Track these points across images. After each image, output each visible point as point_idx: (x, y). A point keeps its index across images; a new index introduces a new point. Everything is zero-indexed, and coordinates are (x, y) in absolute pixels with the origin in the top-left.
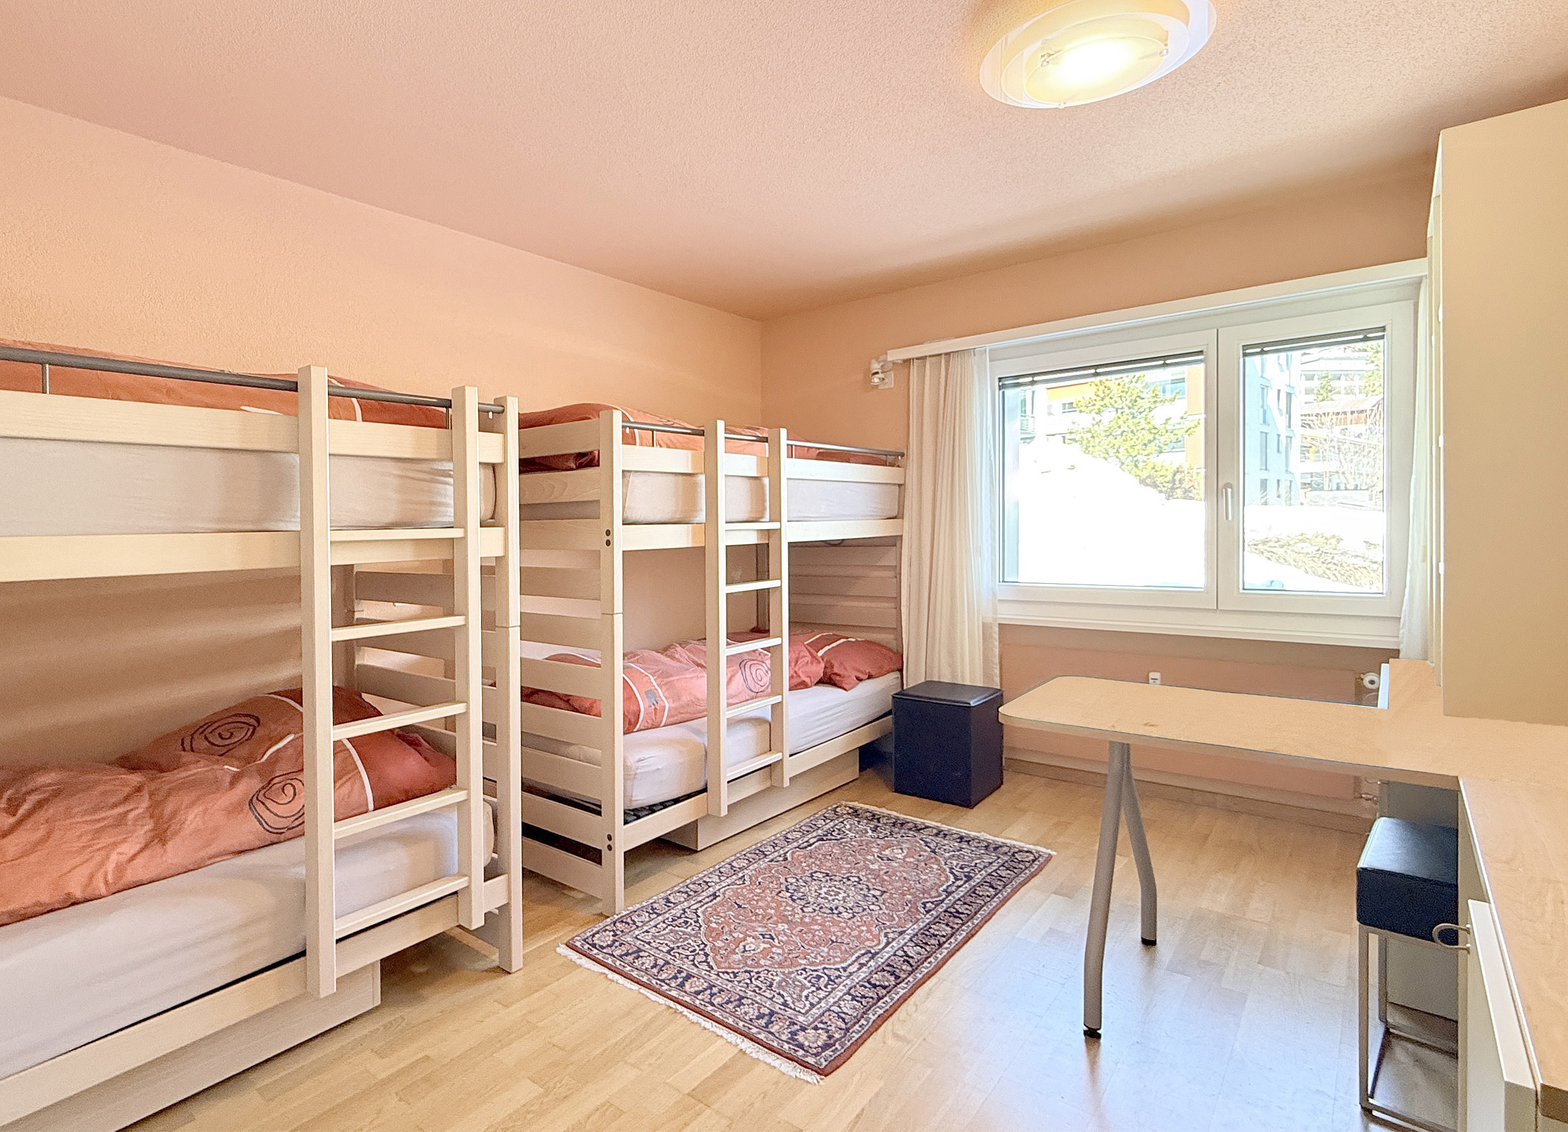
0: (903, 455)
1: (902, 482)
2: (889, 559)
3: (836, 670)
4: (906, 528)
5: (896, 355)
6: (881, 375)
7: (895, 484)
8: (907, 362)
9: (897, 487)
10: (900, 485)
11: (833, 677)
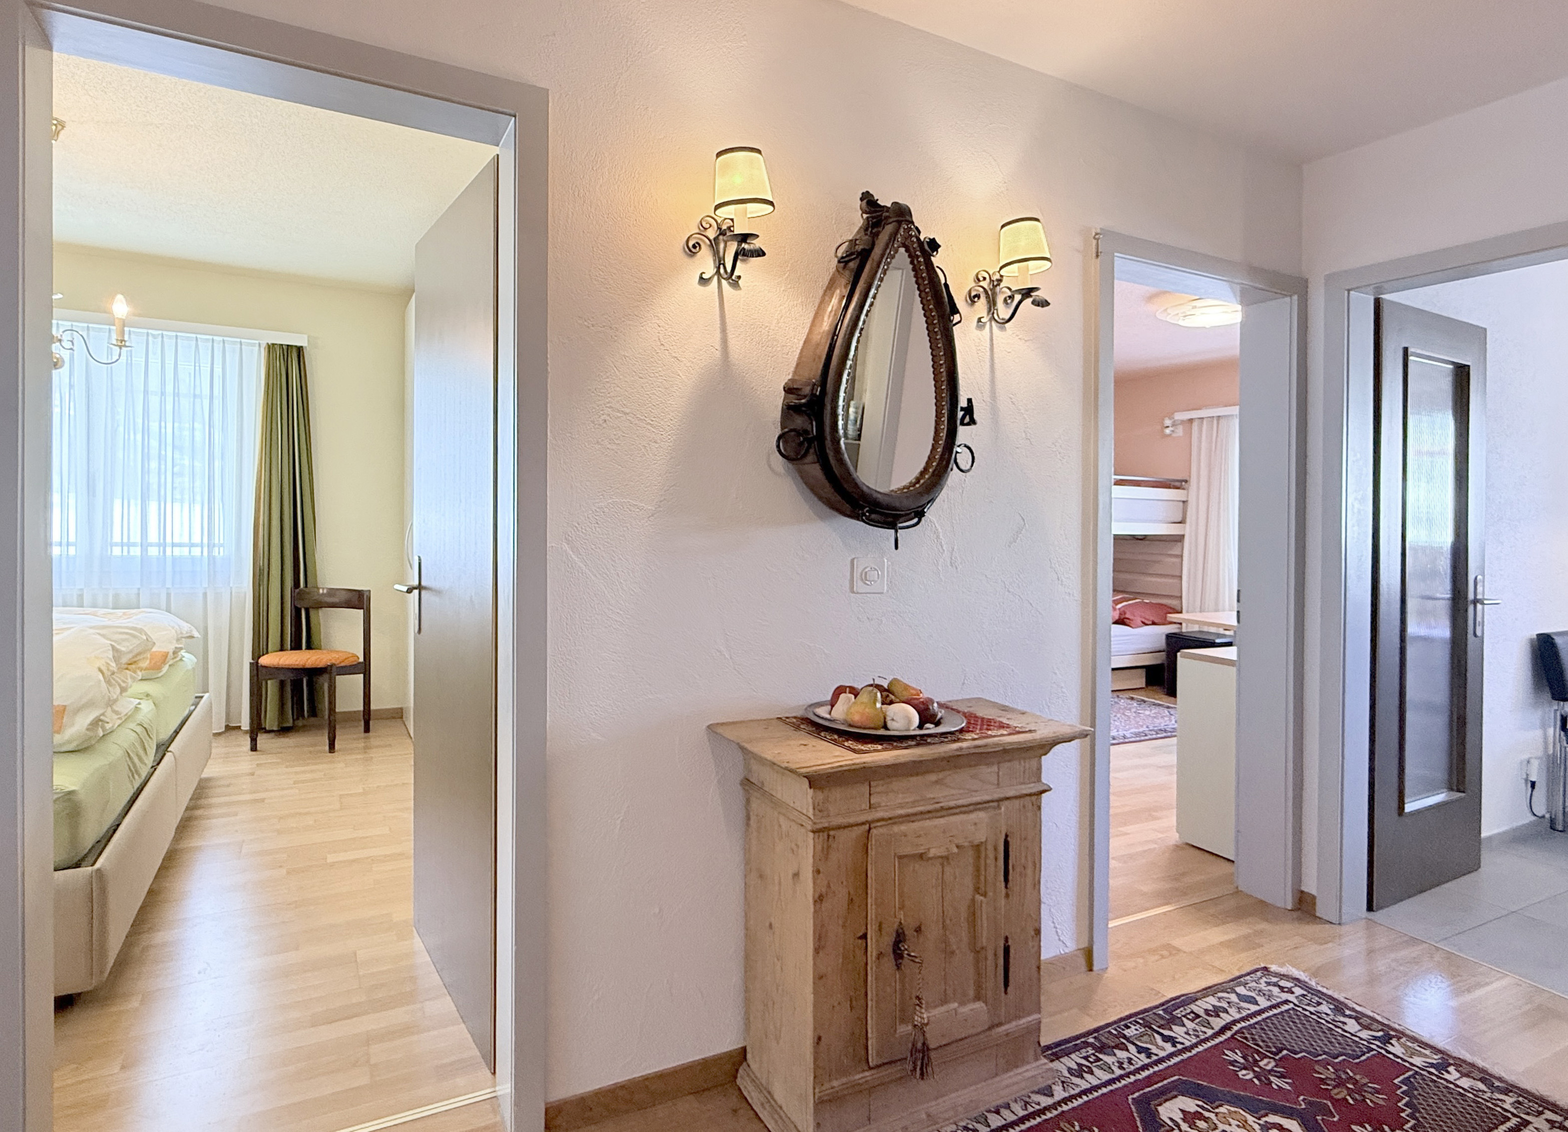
0: (1186, 481)
1: (1184, 499)
2: (1176, 551)
3: (1127, 616)
4: (1187, 530)
5: (1180, 416)
6: (1171, 429)
7: (1180, 501)
8: (1191, 421)
9: (1181, 504)
10: (1184, 502)
11: (1125, 620)
